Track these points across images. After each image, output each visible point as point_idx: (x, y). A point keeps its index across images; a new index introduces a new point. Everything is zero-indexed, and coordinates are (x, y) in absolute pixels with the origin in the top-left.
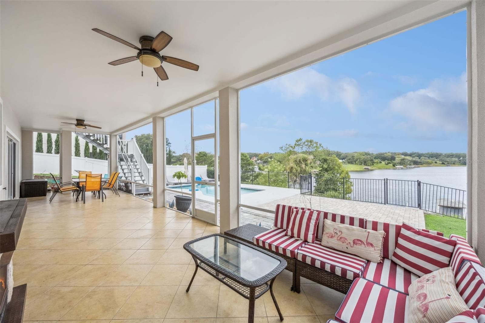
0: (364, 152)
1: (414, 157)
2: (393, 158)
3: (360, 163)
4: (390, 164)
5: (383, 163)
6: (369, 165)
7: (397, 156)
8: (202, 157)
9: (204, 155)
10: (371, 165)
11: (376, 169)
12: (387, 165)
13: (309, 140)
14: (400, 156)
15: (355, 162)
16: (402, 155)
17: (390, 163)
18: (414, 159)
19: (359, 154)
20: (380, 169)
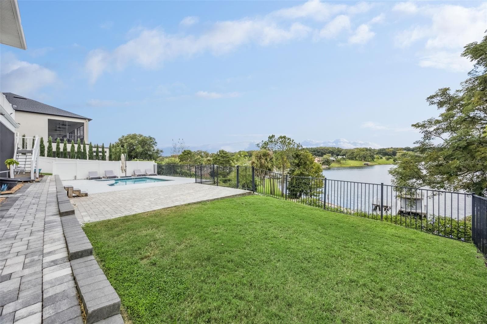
0: (365, 148)
1: (416, 152)
2: (394, 154)
3: (361, 159)
4: (391, 160)
5: (384, 158)
6: (369, 161)
7: (399, 151)
8: (185, 155)
9: (188, 153)
10: (371, 161)
11: (376, 165)
12: (388, 160)
13: (283, 136)
14: (402, 151)
15: (355, 158)
16: (405, 150)
17: (390, 158)
18: (416, 154)
19: (359, 150)
20: (379, 164)
